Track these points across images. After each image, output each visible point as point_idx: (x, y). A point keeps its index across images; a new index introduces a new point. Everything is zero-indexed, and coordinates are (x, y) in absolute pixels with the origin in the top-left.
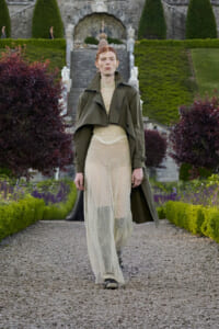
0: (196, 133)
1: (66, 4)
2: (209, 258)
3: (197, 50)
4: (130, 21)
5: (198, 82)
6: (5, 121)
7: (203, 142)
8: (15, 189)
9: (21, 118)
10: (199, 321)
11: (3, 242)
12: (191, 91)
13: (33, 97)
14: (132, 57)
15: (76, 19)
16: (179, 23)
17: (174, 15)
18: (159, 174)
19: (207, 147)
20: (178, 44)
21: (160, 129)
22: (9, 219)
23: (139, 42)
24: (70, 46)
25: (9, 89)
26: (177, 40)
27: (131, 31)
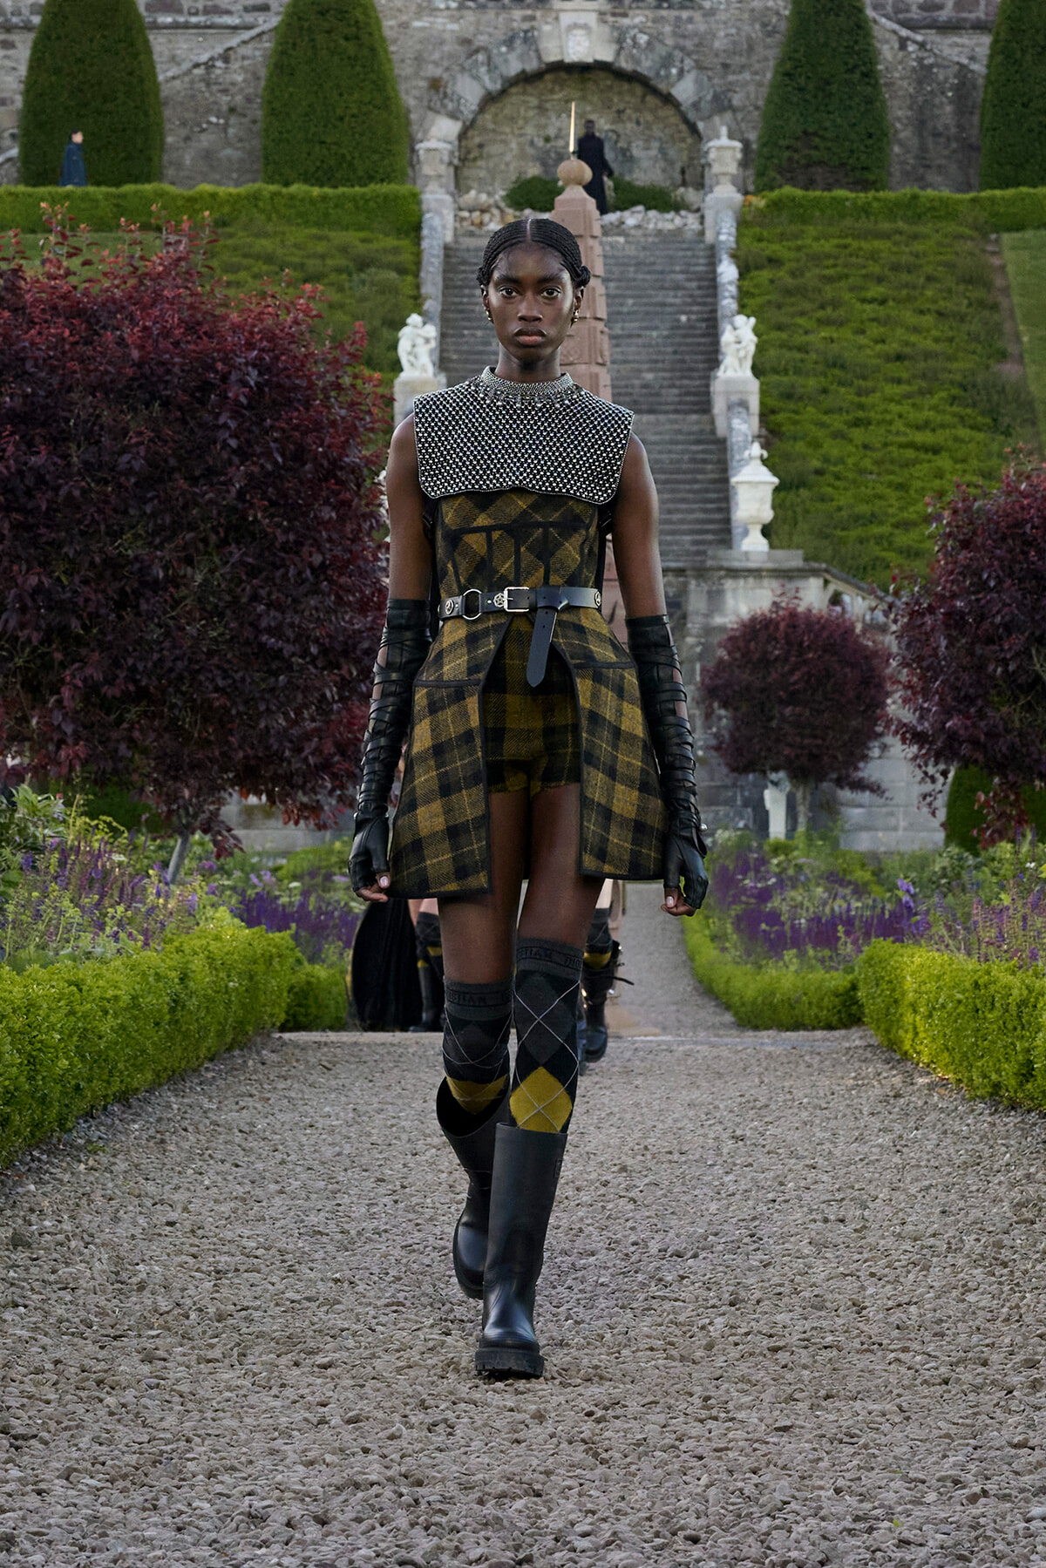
4: (721, 104)
14: (728, 272)
15: (469, 92)
16: (946, 112)
17: (924, 73)
20: (942, 211)
21: (857, 606)
23: (759, 202)
24: (440, 219)
27: (723, 149)
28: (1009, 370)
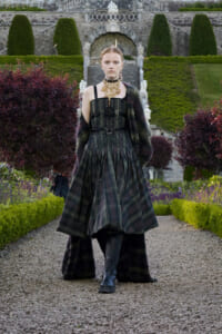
0: (198, 139)
1: (83, 24)
2: (210, 250)
3: (199, 65)
4: (140, 40)
5: (200, 94)
6: (30, 128)
7: (204, 146)
8: (39, 188)
9: (43, 125)
10: (202, 306)
11: (28, 235)
12: (194, 102)
13: (54, 106)
15: (92, 38)
16: (183, 42)
17: (178, 34)
18: (166, 175)
19: (208, 151)
20: (182, 60)
21: (166, 135)
22: (34, 215)
23: (147, 58)
24: (87, 62)
25: (33, 100)
26: (181, 57)
27: (141, 49)
28: (195, 90)
